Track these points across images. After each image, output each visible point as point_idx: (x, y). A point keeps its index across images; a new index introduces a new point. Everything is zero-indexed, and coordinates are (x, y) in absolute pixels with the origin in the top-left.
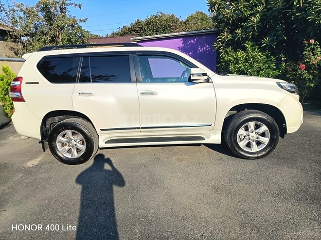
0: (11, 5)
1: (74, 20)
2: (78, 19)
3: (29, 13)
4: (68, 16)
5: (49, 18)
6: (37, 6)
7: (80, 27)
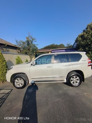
0: (19, 41)
1: (35, 45)
2: (36, 44)
3: (24, 43)
4: (33, 44)
5: (28, 44)
6: (26, 41)
7: (36, 47)
